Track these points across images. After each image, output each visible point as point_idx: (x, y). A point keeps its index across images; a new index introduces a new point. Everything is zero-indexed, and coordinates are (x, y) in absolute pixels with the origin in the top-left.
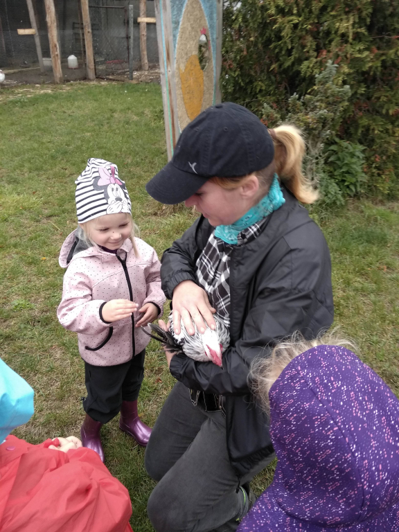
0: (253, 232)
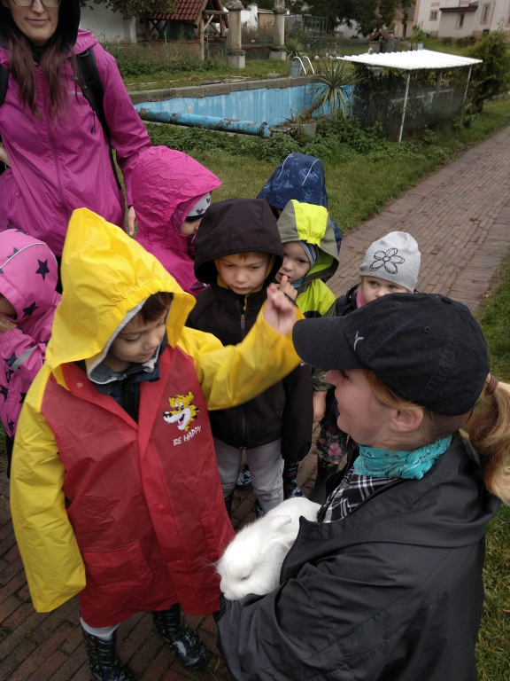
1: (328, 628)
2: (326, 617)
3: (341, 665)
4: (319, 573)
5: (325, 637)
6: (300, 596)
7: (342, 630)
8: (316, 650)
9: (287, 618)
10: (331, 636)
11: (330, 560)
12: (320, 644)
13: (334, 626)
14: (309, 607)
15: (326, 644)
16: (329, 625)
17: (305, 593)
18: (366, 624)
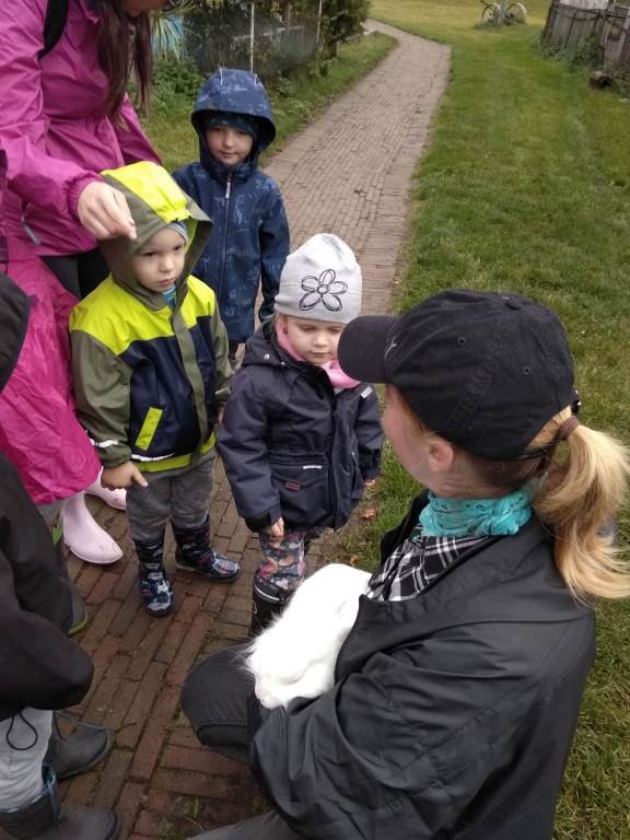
0: (439, 551)
1: (415, 736)
2: (411, 723)
3: (433, 783)
4: (399, 665)
5: (411, 749)
6: (372, 697)
7: (434, 737)
8: (399, 766)
9: (355, 726)
10: (419, 747)
11: (413, 648)
12: (403, 758)
13: (423, 733)
14: (386, 710)
15: (411, 757)
16: (416, 732)
17: (380, 692)
18: (466, 729)
